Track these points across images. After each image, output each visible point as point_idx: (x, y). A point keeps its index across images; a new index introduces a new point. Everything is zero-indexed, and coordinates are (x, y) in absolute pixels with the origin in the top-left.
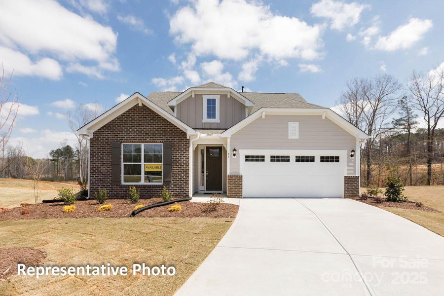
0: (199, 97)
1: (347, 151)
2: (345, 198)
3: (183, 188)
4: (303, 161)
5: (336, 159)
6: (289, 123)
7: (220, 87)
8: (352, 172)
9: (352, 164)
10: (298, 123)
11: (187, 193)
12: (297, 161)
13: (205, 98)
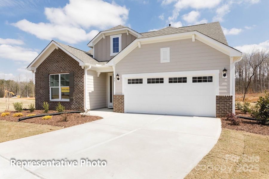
0: (108, 37)
1: (219, 71)
2: (217, 117)
3: (80, 104)
4: (175, 82)
5: (209, 79)
6: (161, 49)
7: (122, 27)
8: (226, 91)
9: (226, 84)
10: (169, 48)
11: (83, 107)
12: (170, 82)
13: (112, 38)
